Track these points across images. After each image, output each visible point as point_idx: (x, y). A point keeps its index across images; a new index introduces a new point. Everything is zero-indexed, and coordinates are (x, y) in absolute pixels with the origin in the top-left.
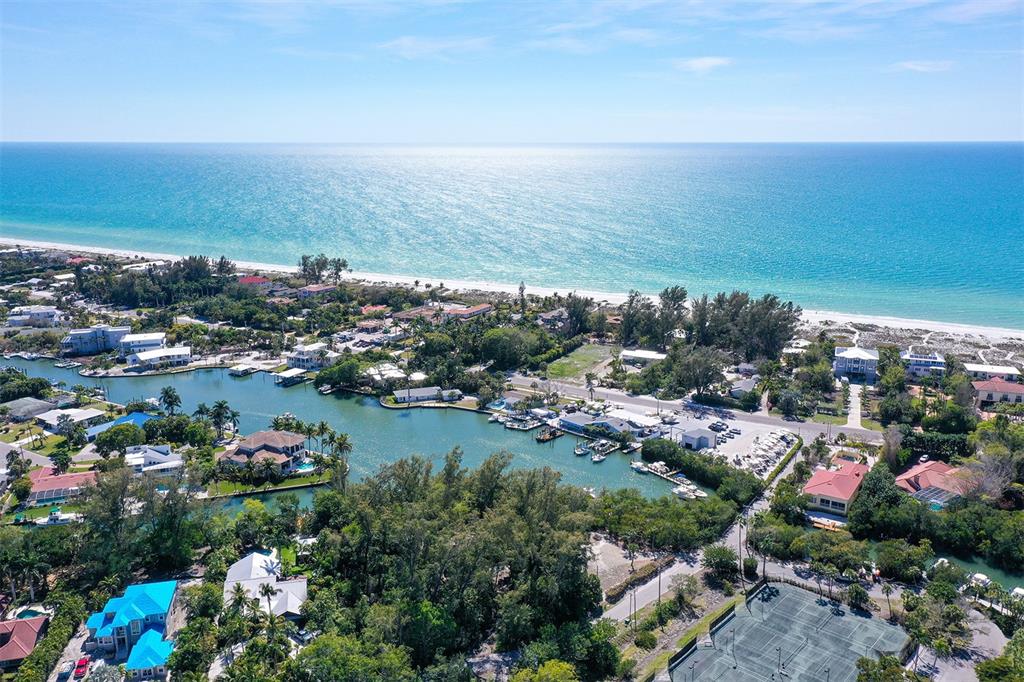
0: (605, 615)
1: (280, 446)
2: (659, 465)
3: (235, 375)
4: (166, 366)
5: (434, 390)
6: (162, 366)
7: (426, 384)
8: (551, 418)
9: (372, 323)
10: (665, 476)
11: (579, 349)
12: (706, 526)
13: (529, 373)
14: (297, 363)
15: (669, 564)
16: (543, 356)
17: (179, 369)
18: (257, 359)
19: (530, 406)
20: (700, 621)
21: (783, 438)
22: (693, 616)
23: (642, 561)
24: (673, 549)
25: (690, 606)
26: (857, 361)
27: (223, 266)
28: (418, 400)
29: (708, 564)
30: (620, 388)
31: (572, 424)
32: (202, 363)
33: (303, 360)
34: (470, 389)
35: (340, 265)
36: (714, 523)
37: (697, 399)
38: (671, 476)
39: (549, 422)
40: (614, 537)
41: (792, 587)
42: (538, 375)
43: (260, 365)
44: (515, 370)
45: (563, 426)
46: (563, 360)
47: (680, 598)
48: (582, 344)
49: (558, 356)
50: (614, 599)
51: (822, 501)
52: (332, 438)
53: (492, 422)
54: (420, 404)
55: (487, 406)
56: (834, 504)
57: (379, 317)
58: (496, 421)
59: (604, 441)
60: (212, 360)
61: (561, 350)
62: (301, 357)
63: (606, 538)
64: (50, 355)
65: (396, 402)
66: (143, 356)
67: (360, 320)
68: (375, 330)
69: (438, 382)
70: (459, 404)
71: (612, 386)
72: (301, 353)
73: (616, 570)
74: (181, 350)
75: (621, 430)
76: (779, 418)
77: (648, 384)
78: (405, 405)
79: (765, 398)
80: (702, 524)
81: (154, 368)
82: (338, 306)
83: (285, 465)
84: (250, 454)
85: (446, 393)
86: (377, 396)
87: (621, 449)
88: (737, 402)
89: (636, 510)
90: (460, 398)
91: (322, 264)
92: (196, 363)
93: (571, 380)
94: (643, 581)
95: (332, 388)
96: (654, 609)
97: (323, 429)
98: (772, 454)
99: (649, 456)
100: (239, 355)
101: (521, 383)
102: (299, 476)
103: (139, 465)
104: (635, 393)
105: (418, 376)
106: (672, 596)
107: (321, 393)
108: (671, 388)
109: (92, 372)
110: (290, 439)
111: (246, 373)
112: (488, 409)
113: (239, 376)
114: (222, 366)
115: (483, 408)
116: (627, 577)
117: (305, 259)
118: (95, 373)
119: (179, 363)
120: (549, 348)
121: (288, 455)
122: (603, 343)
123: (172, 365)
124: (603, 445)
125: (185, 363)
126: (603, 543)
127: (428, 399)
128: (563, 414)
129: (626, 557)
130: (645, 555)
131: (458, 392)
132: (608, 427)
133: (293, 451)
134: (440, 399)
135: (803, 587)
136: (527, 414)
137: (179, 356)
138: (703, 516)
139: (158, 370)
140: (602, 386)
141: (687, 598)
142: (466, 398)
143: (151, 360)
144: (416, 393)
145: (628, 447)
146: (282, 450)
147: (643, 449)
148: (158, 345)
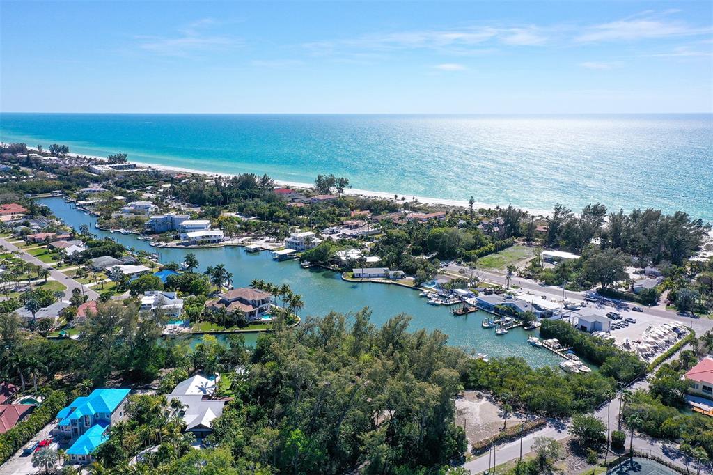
0: (466, 466)
1: (250, 299)
2: (552, 342)
3: (248, 251)
4: (206, 243)
5: (381, 271)
6: (202, 242)
7: (379, 265)
8: (470, 297)
9: (355, 222)
10: (556, 351)
11: (509, 249)
12: (582, 398)
13: (462, 263)
14: (292, 245)
15: (540, 427)
16: (477, 251)
17: (213, 245)
18: (266, 242)
19: (454, 287)
21: (675, 329)
23: (514, 421)
24: (547, 414)
25: (549, 468)
27: (265, 179)
28: (370, 276)
29: (576, 431)
30: (535, 279)
31: (486, 304)
32: (230, 242)
33: (296, 243)
34: (410, 272)
35: (343, 183)
36: (590, 396)
37: (600, 292)
38: (562, 352)
39: (468, 300)
40: (495, 398)
41: (658, 465)
42: (470, 265)
43: (268, 246)
44: (451, 260)
45: (478, 304)
46: (494, 256)
47: (542, 459)
48: (512, 245)
49: (490, 252)
50: (479, 451)
51: (704, 387)
52: (290, 296)
53: (422, 297)
54: (371, 279)
55: (422, 284)
57: (362, 218)
58: (425, 296)
59: (508, 318)
60: (236, 241)
61: (493, 248)
62: (294, 241)
63: (487, 397)
64: (137, 232)
65: (353, 276)
66: (190, 235)
67: (347, 220)
68: (356, 227)
69: (388, 265)
70: (400, 282)
71: (529, 277)
72: (295, 238)
73: (489, 427)
74: (218, 233)
75: (525, 310)
76: (674, 312)
77: (560, 277)
78: (359, 279)
79: (664, 296)
80: (577, 395)
81: (198, 243)
82: (334, 210)
83: (252, 314)
84: (227, 303)
85: (391, 273)
86: (341, 272)
87: (523, 326)
88: (637, 297)
89: (518, 376)
90: (402, 277)
91: (331, 182)
92: (226, 242)
93: (496, 270)
94: (511, 439)
95: (310, 264)
96: (514, 466)
97: (285, 289)
98: (661, 342)
99: (545, 334)
100: (256, 239)
101: (453, 269)
102: (261, 323)
103: (150, 305)
104: (547, 284)
105: (375, 259)
106: (534, 457)
107: (302, 267)
108: (578, 281)
109: (157, 244)
110: (259, 295)
111: (256, 250)
112: (422, 287)
113: (250, 252)
114: (242, 245)
115: (417, 286)
116: (496, 433)
117: (319, 177)
118: (159, 244)
119: (214, 241)
120: (482, 245)
121: (254, 306)
122: (530, 245)
123: (209, 242)
124: (507, 321)
125: (219, 241)
126: (484, 401)
127: (378, 276)
128: (481, 295)
129: (500, 416)
130: (518, 416)
131: (402, 272)
132: (515, 307)
133: (259, 304)
134: (387, 277)
135: (670, 466)
136: (452, 292)
137: (215, 236)
139: (199, 245)
140: (520, 277)
141: (549, 460)
142: (407, 278)
143: (196, 238)
144: (368, 271)
145: (529, 325)
146: (251, 303)
147: (542, 328)
148: (204, 228)
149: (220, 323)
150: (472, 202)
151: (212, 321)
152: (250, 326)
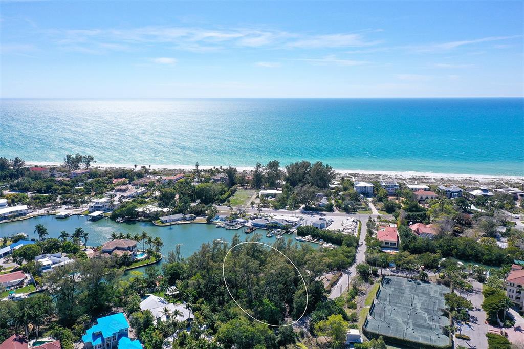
1: (126, 247)
2: (308, 237)
3: (60, 218)
4: (14, 217)
5: (180, 216)
6: (12, 217)
7: (174, 213)
8: (245, 223)
9: (122, 187)
10: (314, 242)
11: (237, 192)
14: (97, 208)
15: (341, 275)
16: (224, 196)
17: (19, 218)
18: (67, 209)
19: (234, 218)
20: (368, 295)
21: (353, 221)
22: (363, 294)
23: (329, 276)
24: (338, 269)
25: (360, 291)
26: (365, 187)
27: (17, 160)
28: (173, 221)
30: (269, 207)
31: (258, 224)
32: (34, 214)
34: (199, 213)
35: (89, 159)
37: (305, 209)
38: (317, 241)
39: (245, 224)
41: (395, 277)
42: (226, 205)
43: (71, 212)
45: (254, 226)
46: (233, 197)
47: (354, 288)
48: (237, 190)
49: (230, 196)
51: (386, 243)
52: (150, 240)
53: (217, 227)
54: (176, 222)
55: (211, 220)
56: (391, 243)
57: (124, 184)
58: (220, 227)
59: (279, 230)
60: (41, 212)
61: (230, 193)
62: (98, 205)
65: (163, 222)
67: (114, 186)
68: (125, 190)
69: (180, 212)
70: (195, 221)
72: (97, 203)
75: (283, 224)
76: (344, 213)
77: (281, 204)
78: (168, 224)
79: (334, 206)
81: (7, 218)
85: (187, 216)
86: (151, 221)
87: (286, 233)
88: (324, 208)
90: (195, 218)
91: (79, 159)
92: (31, 214)
93: (242, 206)
94: (335, 283)
95: (123, 219)
96: (347, 293)
97: (144, 236)
99: (301, 234)
100: (56, 208)
101: (219, 208)
103: (49, 264)
104: (277, 209)
105: (168, 209)
106: (351, 287)
107: (117, 222)
110: (130, 243)
111: (67, 216)
112: (212, 222)
113: (63, 218)
114: (48, 215)
115: (209, 222)
117: (68, 156)
119: (21, 215)
120: (225, 192)
122: (246, 189)
123: (17, 216)
124: (278, 232)
125: (25, 214)
127: (179, 220)
130: (328, 273)
131: (193, 215)
132: (277, 223)
133: (132, 249)
134: (185, 219)
135: (402, 277)
136: (233, 222)
137: (21, 211)
139: (9, 219)
141: (357, 287)
142: (198, 218)
143: (4, 214)
144: (170, 217)
145: (289, 232)
147: (298, 232)
148: (5, 206)
150: (197, 166)
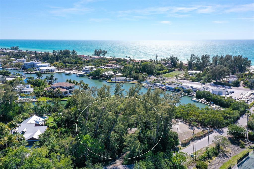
0: (180, 151)
1: (65, 86)
2: (203, 100)
3: (66, 74)
4: (48, 72)
6: (46, 72)
7: (122, 76)
8: (162, 86)
9: (111, 65)
10: (206, 103)
11: (174, 72)
12: (227, 119)
13: (156, 76)
14: (85, 71)
15: (211, 132)
16: (162, 72)
18: (74, 71)
19: (155, 82)
23: (198, 131)
24: (212, 127)
25: (223, 151)
27: (74, 52)
28: (118, 81)
29: (231, 133)
30: (187, 80)
31: (170, 87)
32: (58, 72)
33: (86, 70)
34: (136, 78)
35: (105, 52)
36: (230, 118)
37: (215, 83)
38: (208, 103)
40: (185, 121)
42: (160, 76)
44: (152, 75)
45: (167, 88)
46: (168, 74)
47: (218, 147)
48: (174, 71)
49: (166, 72)
50: (185, 145)
57: (113, 63)
58: (143, 86)
60: (61, 71)
61: (168, 71)
63: (181, 121)
64: (18, 69)
65: (111, 81)
66: (41, 68)
67: (107, 64)
69: (126, 76)
70: (132, 82)
71: (184, 79)
72: (86, 68)
73: (186, 133)
74: (53, 68)
75: (188, 89)
78: (114, 82)
79: (242, 82)
81: (44, 72)
82: (102, 61)
84: (54, 89)
85: (128, 79)
86: (106, 80)
87: (188, 95)
88: (231, 84)
89: (195, 111)
90: (132, 80)
91: (100, 52)
92: (56, 72)
93: (170, 78)
94: (199, 138)
95: (93, 77)
96: (205, 151)
97: (81, 82)
98: (249, 98)
99: (198, 97)
100: (70, 70)
101: (153, 78)
104: (193, 81)
105: (120, 74)
106: (214, 146)
107: (89, 78)
108: (206, 80)
109: (26, 72)
110: (69, 85)
111: (69, 74)
112: (141, 83)
115: (139, 83)
116: (190, 136)
117: (96, 50)
118: (27, 72)
119: (52, 71)
120: (163, 70)
121: (67, 89)
122: (182, 71)
123: (49, 71)
125: (54, 71)
126: (180, 123)
127: (122, 81)
128: (167, 85)
129: (190, 129)
130: (199, 128)
131: (132, 79)
132: (183, 88)
133: (69, 89)
136: (154, 85)
137: (52, 69)
138: (225, 115)
139: (45, 72)
140: (181, 79)
142: (135, 81)
143: (43, 69)
144: (117, 78)
145: (190, 95)
146: (65, 88)
147: (196, 95)
149: (50, 97)
150: (157, 57)
151: (47, 96)
152: (65, 98)
